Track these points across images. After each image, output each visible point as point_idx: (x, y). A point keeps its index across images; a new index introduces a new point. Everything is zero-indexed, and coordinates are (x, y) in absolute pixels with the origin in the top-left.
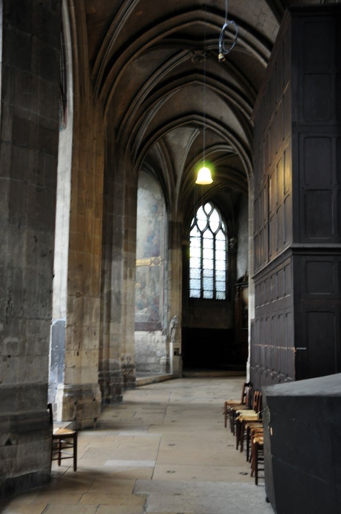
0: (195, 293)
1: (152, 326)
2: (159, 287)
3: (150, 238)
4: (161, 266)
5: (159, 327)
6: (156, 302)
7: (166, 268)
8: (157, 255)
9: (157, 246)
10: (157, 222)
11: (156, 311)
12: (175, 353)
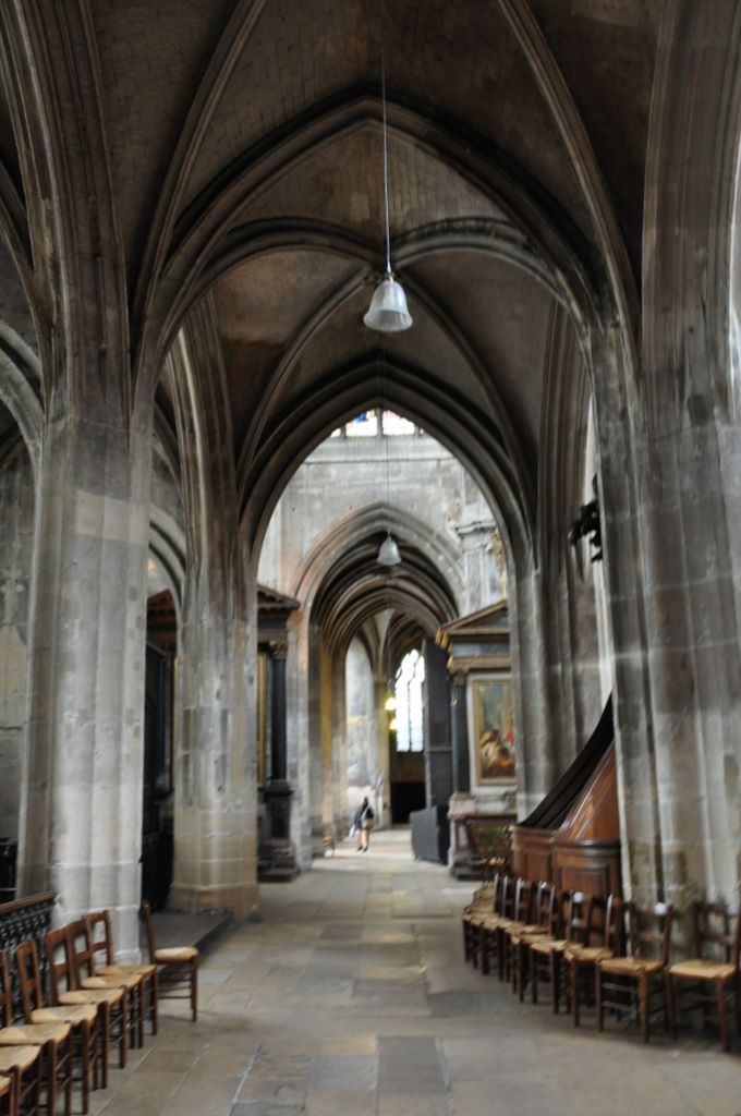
0: (402, 746)
1: (361, 781)
2: (367, 745)
3: (357, 698)
4: (369, 724)
5: (367, 783)
6: (364, 759)
7: (373, 727)
8: (363, 713)
9: (364, 705)
10: (362, 683)
11: (364, 767)
12: (385, 806)
